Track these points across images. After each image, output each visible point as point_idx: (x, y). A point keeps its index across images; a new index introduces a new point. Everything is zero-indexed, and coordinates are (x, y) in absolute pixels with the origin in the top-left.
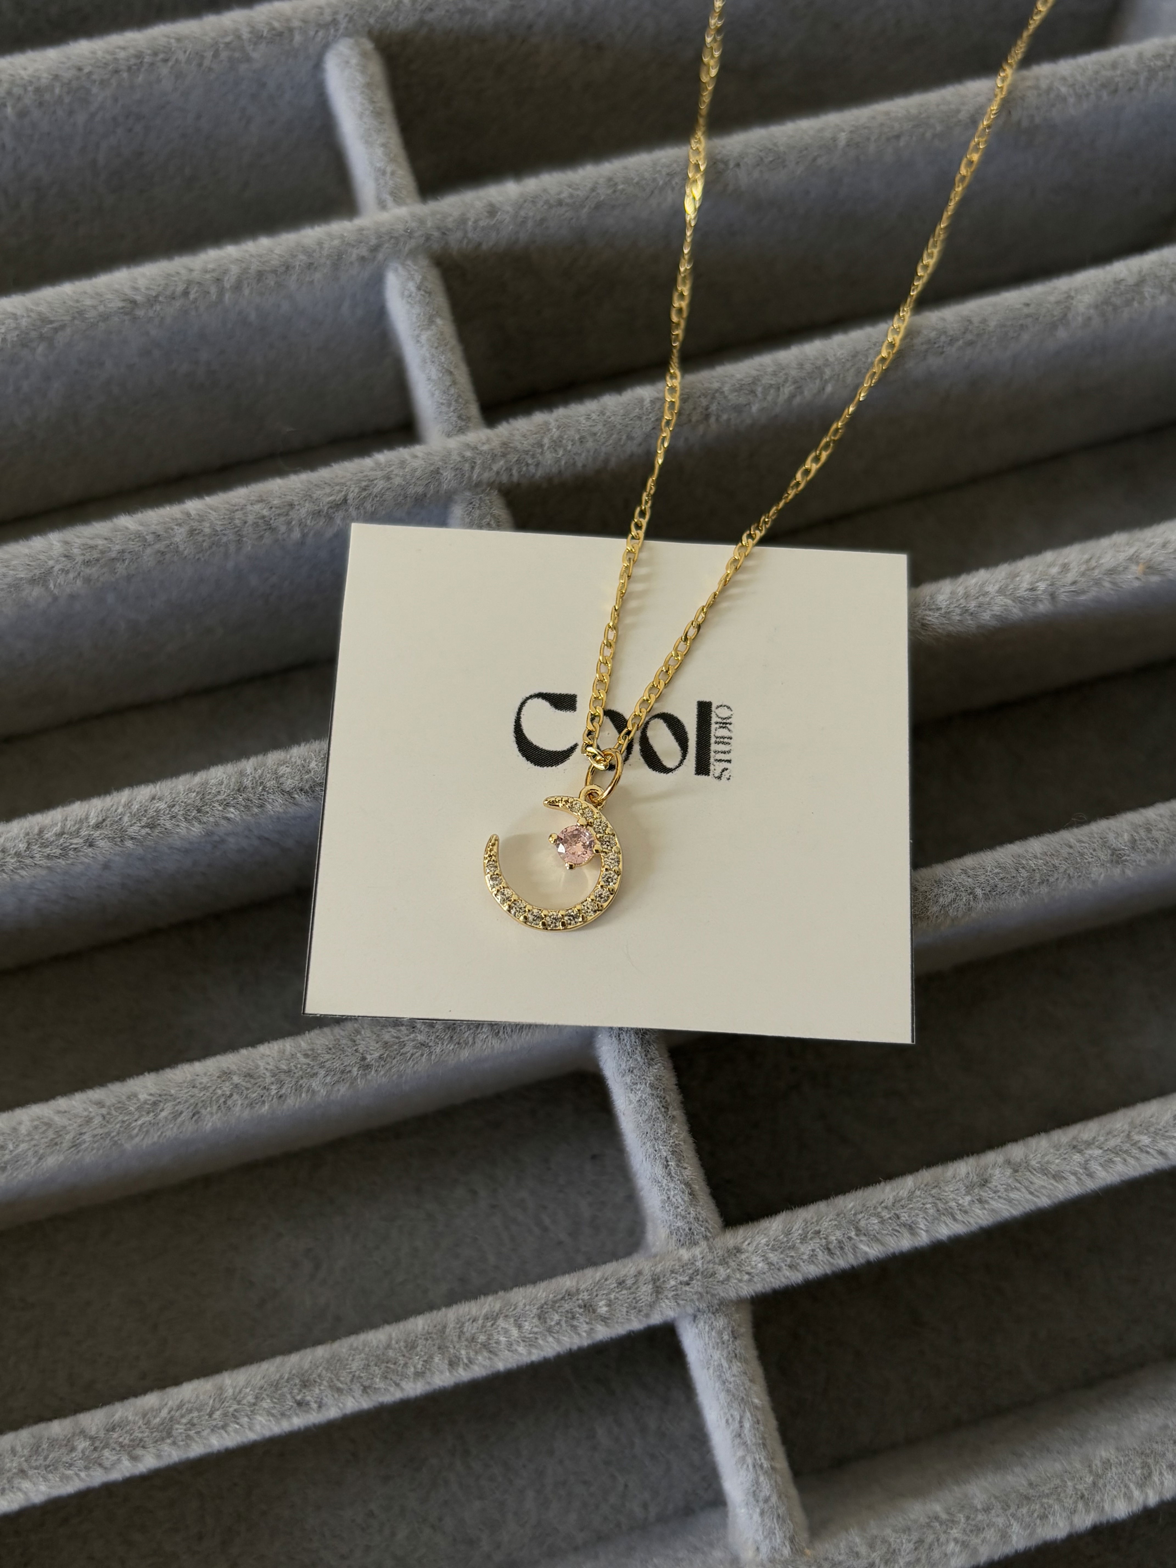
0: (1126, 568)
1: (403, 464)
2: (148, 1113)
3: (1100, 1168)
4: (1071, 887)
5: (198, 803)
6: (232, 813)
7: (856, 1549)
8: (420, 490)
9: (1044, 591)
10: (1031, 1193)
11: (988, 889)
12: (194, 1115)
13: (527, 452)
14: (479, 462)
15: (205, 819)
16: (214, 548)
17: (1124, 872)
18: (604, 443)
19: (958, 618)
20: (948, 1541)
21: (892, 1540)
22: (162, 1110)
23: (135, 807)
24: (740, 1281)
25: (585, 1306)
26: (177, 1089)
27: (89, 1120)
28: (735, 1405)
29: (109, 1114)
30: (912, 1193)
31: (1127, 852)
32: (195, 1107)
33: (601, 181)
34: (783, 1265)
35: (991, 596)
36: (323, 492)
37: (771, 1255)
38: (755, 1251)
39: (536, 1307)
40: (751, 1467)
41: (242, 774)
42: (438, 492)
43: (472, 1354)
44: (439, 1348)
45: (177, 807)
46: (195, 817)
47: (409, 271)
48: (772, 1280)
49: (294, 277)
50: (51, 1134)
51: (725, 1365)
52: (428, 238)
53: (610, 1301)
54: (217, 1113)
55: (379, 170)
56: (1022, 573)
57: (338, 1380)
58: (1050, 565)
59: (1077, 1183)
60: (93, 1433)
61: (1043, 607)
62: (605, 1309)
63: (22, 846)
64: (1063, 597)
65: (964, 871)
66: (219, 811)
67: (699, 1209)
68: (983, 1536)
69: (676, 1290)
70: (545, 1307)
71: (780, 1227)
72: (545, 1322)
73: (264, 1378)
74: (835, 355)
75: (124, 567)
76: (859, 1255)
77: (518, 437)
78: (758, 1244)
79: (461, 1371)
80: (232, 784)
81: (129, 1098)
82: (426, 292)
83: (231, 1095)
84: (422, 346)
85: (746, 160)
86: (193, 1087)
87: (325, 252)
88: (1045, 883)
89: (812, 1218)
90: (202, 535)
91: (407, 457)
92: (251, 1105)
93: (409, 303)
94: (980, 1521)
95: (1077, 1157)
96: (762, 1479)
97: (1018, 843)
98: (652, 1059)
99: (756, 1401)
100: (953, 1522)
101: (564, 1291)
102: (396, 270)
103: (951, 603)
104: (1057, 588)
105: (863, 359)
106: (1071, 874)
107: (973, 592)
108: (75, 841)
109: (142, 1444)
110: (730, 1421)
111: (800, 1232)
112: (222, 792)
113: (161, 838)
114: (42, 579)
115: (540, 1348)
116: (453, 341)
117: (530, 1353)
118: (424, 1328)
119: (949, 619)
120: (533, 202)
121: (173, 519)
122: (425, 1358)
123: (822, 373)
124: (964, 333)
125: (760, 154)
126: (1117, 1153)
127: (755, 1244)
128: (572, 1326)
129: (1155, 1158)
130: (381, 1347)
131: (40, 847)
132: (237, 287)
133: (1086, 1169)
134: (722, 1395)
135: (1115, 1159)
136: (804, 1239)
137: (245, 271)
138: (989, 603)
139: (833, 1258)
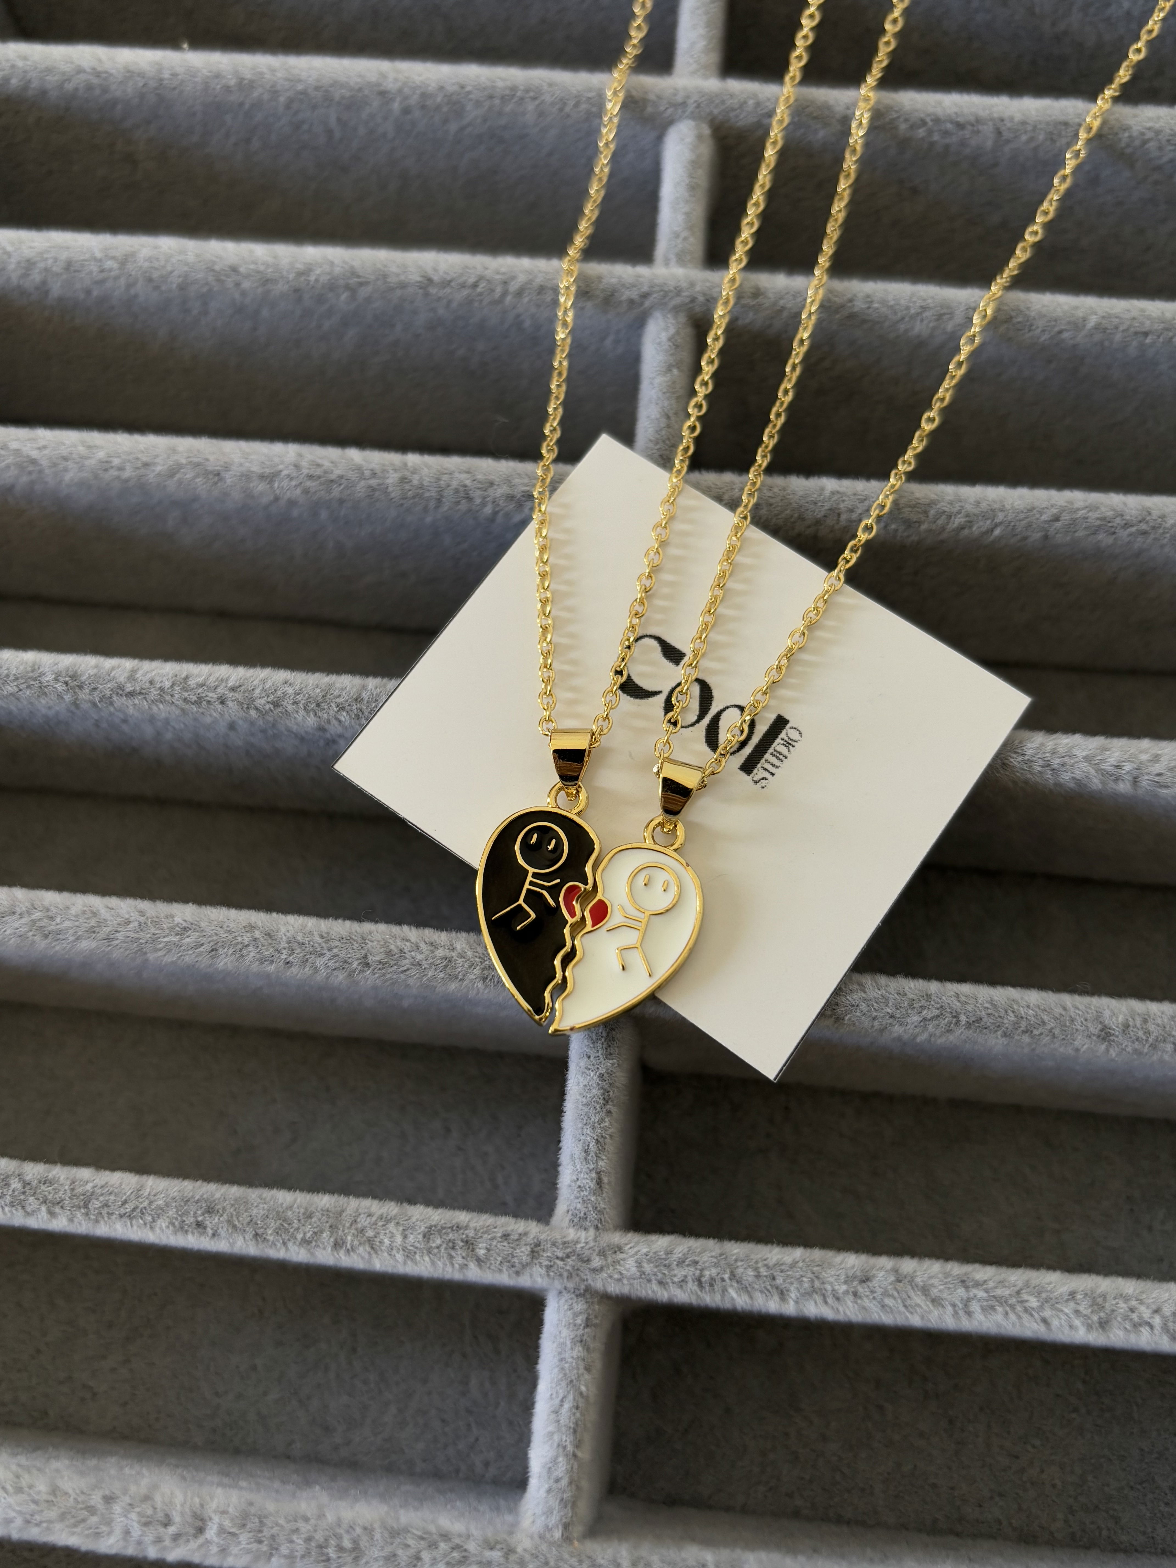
2: (177, 934)
4: (1052, 1046)
5: (319, 698)
6: (343, 717)
9: (1128, 772)
12: (212, 950)
24: (611, 1277)
26: (207, 924)
27: (128, 922)
31: (1117, 1033)
32: (215, 945)
34: (653, 1278)
35: (1076, 760)
40: (555, 1445)
44: (331, 1227)
45: (302, 695)
52: (693, 300)
56: (1114, 749)
59: (953, 1315)
60: (28, 1178)
61: (1124, 787)
63: (167, 684)
64: (1144, 784)
70: (433, 1228)
71: (665, 1245)
72: (428, 1242)
73: (179, 1191)
76: (726, 1298)
78: (639, 1251)
79: (342, 1253)
81: (167, 917)
83: (248, 946)
88: (1029, 1033)
90: (410, 484)
96: (560, 1459)
99: (583, 1388)
106: (1056, 1033)
107: (1061, 750)
109: (61, 1204)
110: (554, 1396)
111: (680, 1255)
112: (342, 697)
114: (270, 478)
117: (405, 1263)
118: (325, 1205)
119: (1030, 767)
122: (316, 1230)
124: (1140, 522)
127: (636, 1249)
129: (1037, 1323)
130: (284, 1205)
131: (181, 689)
136: (681, 1263)
138: (1072, 766)
139: (701, 1291)
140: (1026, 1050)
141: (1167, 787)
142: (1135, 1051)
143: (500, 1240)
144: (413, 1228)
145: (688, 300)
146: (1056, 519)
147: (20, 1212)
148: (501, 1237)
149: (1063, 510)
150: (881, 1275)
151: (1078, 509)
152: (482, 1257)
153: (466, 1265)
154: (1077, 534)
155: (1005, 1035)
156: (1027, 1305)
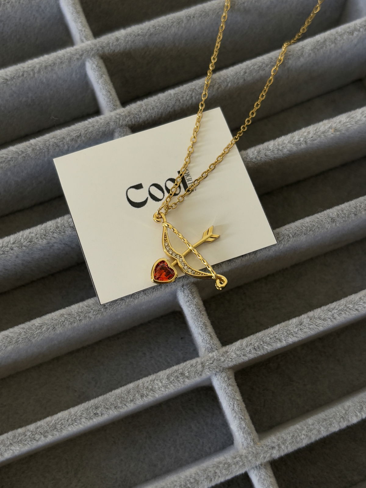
0: (328, 131)
1: (97, 122)
2: (39, 329)
3: (338, 316)
4: (320, 231)
5: (44, 233)
7: (273, 441)
8: (104, 129)
9: (303, 141)
10: (317, 326)
11: (294, 234)
12: (53, 329)
13: (136, 114)
14: (121, 119)
15: (47, 238)
16: (40, 154)
17: (336, 225)
18: (160, 109)
19: (277, 152)
20: (302, 435)
21: (284, 437)
22: (43, 328)
23: (25, 236)
24: (228, 361)
25: (181, 374)
27: (20, 334)
28: (231, 400)
29: (27, 331)
30: (279, 329)
33: (151, 26)
36: (73, 133)
37: (237, 352)
38: (232, 352)
39: (166, 376)
41: (57, 223)
42: (109, 129)
43: (148, 393)
44: (137, 392)
45: (38, 235)
46: (44, 238)
47: (93, 61)
48: (239, 360)
49: (57, 67)
50: (9, 339)
51: (227, 388)
52: (98, 50)
53: (189, 371)
54: (60, 327)
55: (80, 30)
57: (107, 405)
58: (304, 133)
60: (32, 430)
61: (303, 146)
62: (187, 374)
64: (309, 142)
65: (286, 230)
66: (51, 235)
67: (213, 340)
68: (312, 432)
69: (209, 366)
71: (239, 344)
72: (170, 380)
74: (230, 74)
75: (13, 162)
77: (133, 110)
78: (233, 349)
79: (145, 398)
80: (54, 226)
81: (32, 326)
82: (99, 67)
83: (64, 321)
84: (100, 84)
85: (196, 15)
86: (53, 320)
87: (66, 58)
89: (249, 340)
91: (99, 120)
92: (71, 324)
93: (94, 71)
94: (311, 428)
95: (330, 313)
97: (302, 219)
98: (195, 297)
100: (303, 429)
101: (174, 370)
102: (89, 61)
103: (274, 147)
104: (307, 139)
105: (240, 74)
107: (280, 143)
108: (7, 249)
110: (230, 405)
113: (34, 245)
115: (169, 388)
116: (109, 82)
119: (274, 153)
120: (130, 35)
121: (26, 146)
122: (133, 395)
123: (227, 80)
125: (201, 13)
126: (342, 311)
127: (232, 349)
128: (178, 380)
132: (39, 72)
133: (333, 317)
134: (227, 398)
135: (342, 313)
137: (41, 66)
138: (286, 146)
139: (256, 351)
140: (312, 236)
141: (316, 140)
142: (344, 221)
143: (190, 368)
144: (163, 379)
145: (96, 51)
146: (245, 73)
147: (35, 442)
148: (191, 367)
149: (246, 69)
150: (305, 320)
151: (250, 67)
152: (188, 376)
153: (184, 381)
154: (253, 75)
155: (305, 234)
156: (350, 307)
